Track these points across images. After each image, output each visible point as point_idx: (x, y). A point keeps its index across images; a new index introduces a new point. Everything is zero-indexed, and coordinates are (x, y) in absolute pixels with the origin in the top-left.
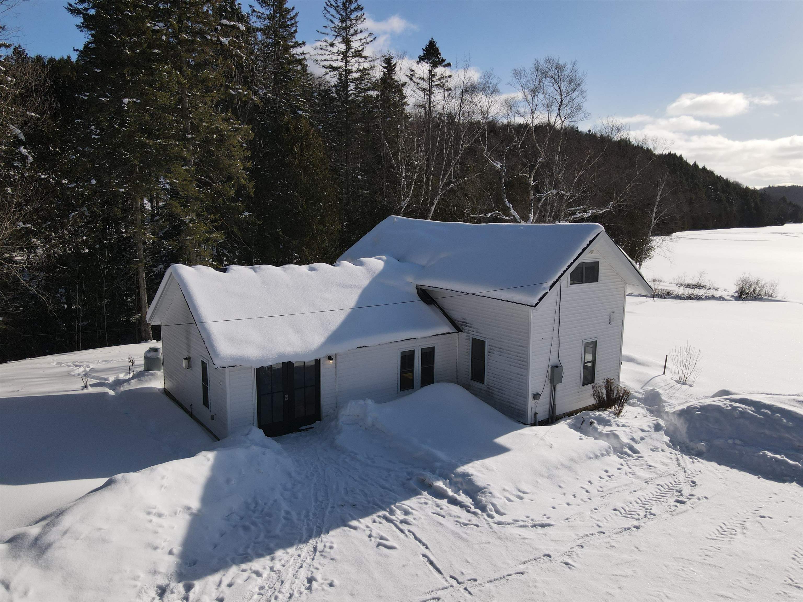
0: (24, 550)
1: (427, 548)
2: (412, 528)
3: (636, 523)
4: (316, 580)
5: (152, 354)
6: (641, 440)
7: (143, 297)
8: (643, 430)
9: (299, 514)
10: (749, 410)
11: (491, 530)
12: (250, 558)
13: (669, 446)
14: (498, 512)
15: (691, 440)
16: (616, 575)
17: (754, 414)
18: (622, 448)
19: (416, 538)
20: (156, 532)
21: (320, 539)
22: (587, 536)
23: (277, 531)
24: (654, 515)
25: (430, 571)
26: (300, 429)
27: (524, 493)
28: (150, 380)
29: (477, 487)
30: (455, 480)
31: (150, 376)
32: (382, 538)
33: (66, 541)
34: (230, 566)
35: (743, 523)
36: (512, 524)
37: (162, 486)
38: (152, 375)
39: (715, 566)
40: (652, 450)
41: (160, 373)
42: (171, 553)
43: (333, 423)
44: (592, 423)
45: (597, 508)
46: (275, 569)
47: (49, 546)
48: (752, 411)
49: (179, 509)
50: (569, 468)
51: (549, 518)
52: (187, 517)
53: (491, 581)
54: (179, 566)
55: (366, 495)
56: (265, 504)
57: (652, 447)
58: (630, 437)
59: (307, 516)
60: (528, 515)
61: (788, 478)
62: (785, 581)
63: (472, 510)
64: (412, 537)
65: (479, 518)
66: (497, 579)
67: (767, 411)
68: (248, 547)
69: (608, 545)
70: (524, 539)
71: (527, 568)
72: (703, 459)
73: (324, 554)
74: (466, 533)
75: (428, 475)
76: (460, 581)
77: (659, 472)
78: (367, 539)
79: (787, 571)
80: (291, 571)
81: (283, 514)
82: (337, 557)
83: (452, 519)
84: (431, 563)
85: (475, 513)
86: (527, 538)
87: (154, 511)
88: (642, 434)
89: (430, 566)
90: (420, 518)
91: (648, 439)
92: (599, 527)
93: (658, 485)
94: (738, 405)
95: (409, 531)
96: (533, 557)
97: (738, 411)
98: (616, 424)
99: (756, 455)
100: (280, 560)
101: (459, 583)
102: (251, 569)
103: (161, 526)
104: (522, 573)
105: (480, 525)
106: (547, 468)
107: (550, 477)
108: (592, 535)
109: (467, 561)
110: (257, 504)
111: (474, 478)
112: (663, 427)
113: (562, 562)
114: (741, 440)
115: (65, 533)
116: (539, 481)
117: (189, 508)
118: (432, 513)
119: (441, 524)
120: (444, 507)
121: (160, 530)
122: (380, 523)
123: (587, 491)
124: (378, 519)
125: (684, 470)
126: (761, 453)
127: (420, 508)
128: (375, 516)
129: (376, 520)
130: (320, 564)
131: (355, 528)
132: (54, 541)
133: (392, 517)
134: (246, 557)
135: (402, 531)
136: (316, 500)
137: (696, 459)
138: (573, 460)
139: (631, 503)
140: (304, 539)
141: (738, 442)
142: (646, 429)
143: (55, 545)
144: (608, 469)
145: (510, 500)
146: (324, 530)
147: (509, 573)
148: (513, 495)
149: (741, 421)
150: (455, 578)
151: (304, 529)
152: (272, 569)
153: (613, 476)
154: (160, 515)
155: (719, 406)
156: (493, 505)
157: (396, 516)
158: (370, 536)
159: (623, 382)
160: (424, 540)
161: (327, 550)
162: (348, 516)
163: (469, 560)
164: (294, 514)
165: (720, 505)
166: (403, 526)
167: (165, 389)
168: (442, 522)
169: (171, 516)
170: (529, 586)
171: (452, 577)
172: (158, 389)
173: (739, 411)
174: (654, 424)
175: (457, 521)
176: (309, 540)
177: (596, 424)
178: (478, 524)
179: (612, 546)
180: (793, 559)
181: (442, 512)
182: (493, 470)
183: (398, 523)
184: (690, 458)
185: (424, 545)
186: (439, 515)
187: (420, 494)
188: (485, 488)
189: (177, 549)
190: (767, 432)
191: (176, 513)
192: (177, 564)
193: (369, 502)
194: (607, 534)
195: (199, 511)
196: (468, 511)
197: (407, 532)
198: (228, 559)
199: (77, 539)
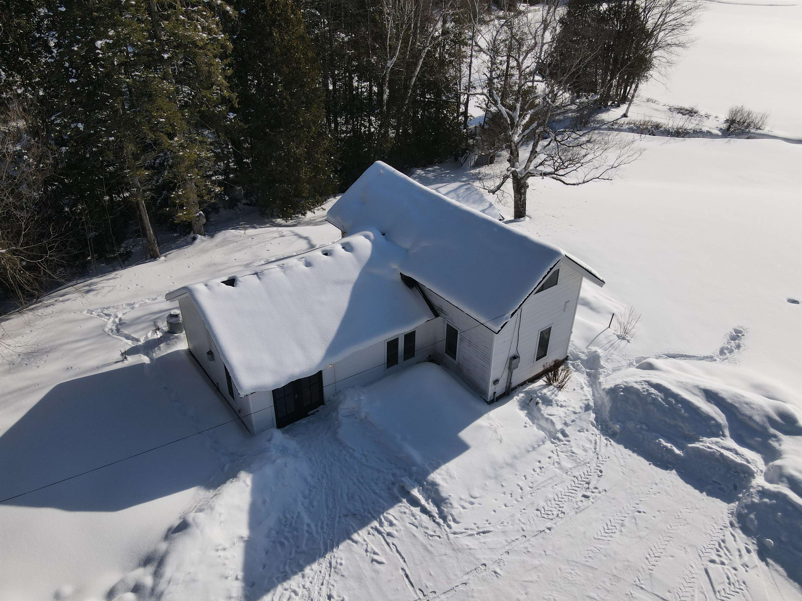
0: (147, 599)
1: (405, 561)
2: (396, 541)
3: (549, 524)
4: (333, 598)
5: (173, 320)
6: (572, 422)
7: (145, 221)
8: (575, 413)
9: (316, 526)
10: (660, 396)
11: (448, 541)
12: (288, 576)
13: (593, 425)
14: (454, 520)
15: (611, 420)
16: (526, 581)
17: (662, 402)
18: (556, 434)
19: (398, 551)
20: (224, 564)
21: (333, 554)
22: (513, 541)
23: (304, 547)
24: (564, 513)
25: (406, 585)
26: (309, 413)
27: (475, 498)
28: (176, 342)
29: (442, 497)
30: (426, 487)
31: (175, 340)
32: (375, 553)
33: (172, 588)
34: (277, 585)
35: (623, 518)
36: (464, 532)
37: (221, 522)
38: (177, 338)
39: (592, 567)
40: (579, 431)
41: (183, 335)
42: (237, 579)
43: (334, 414)
44: (537, 403)
45: (525, 508)
46: (306, 587)
47: (162, 594)
48: (661, 398)
49: (236, 540)
50: (511, 465)
51: (490, 524)
52: (242, 545)
53: (445, 593)
54: (245, 589)
55: (362, 502)
56: (292, 518)
57: (579, 429)
58: (564, 422)
59: (322, 528)
60: (476, 522)
61: (670, 466)
62: (635, 582)
63: (437, 520)
64: (394, 550)
65: (441, 528)
66: (449, 591)
67: (673, 400)
68: (285, 564)
69: (525, 551)
70: (470, 549)
71: (469, 578)
72: (615, 441)
73: (337, 570)
74: (431, 546)
75: (406, 480)
76: (425, 594)
77: (578, 461)
78: (364, 553)
79: (639, 571)
80: (317, 588)
81: (305, 528)
82: (345, 573)
83: (422, 530)
84: (407, 576)
85: (438, 524)
86: (472, 549)
87: (220, 548)
88: (573, 417)
89: (406, 579)
90: (401, 530)
91: (578, 421)
92: (523, 530)
93: (574, 477)
94: (653, 390)
95: (393, 544)
96: (473, 568)
97: (651, 398)
98: (556, 404)
99: (653, 441)
100: (308, 578)
101: (424, 596)
102: (290, 588)
103: (227, 558)
104: (466, 584)
105: (441, 537)
106: (495, 469)
107: (496, 478)
108: (517, 539)
109: (430, 574)
110: (286, 518)
111: (440, 489)
112: (592, 407)
113: (492, 571)
114: (647, 425)
115: (169, 582)
116: (487, 483)
117: (242, 538)
118: (409, 523)
119: (415, 536)
120: (418, 517)
121: (227, 562)
122: (373, 535)
123: (521, 489)
124: (372, 531)
125: (597, 456)
126: (657, 441)
127: (401, 518)
128: (368, 528)
129: (370, 533)
130: (335, 581)
131: (356, 542)
132: (164, 590)
133: (381, 529)
134: (286, 575)
135: (388, 544)
136: (328, 508)
137: (610, 442)
138: (515, 457)
139: (550, 501)
140: (322, 554)
141: (644, 427)
142: (578, 410)
143: (165, 593)
144: (541, 460)
145: (464, 508)
146: (335, 544)
147: (457, 585)
148: (466, 502)
149: (652, 407)
150: (422, 591)
151: (321, 543)
152: (304, 587)
153: (543, 467)
154: (224, 549)
155: (639, 390)
156: (452, 515)
157: (385, 528)
158: (367, 551)
159: (573, 341)
160: (403, 555)
161: (339, 566)
162: (351, 528)
163: (432, 572)
164: (313, 526)
165: (613, 499)
166: (390, 540)
167: (189, 349)
168: (416, 534)
169: (231, 547)
170: (468, 596)
171: (420, 590)
172: (184, 351)
173: (653, 398)
174: (585, 405)
175: (426, 533)
176: (326, 554)
177: (540, 405)
178: (440, 535)
179: (528, 552)
180: (647, 558)
181: (417, 524)
182: (454, 478)
183: (385, 536)
184: (606, 439)
185: (403, 558)
186: (413, 525)
187: (400, 501)
188: (447, 499)
189: (240, 575)
190: (668, 420)
191: (234, 544)
192: (243, 588)
193: (365, 510)
194: (528, 537)
195: (249, 537)
196: (434, 521)
197: (391, 545)
198: (275, 580)
199: (178, 584)
